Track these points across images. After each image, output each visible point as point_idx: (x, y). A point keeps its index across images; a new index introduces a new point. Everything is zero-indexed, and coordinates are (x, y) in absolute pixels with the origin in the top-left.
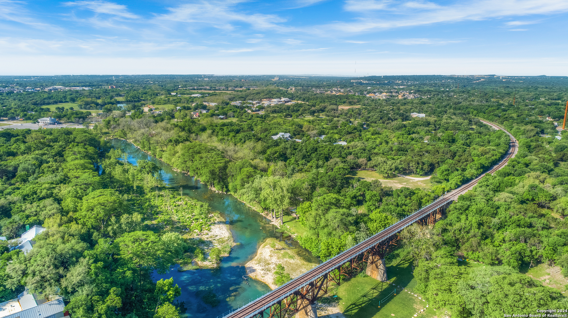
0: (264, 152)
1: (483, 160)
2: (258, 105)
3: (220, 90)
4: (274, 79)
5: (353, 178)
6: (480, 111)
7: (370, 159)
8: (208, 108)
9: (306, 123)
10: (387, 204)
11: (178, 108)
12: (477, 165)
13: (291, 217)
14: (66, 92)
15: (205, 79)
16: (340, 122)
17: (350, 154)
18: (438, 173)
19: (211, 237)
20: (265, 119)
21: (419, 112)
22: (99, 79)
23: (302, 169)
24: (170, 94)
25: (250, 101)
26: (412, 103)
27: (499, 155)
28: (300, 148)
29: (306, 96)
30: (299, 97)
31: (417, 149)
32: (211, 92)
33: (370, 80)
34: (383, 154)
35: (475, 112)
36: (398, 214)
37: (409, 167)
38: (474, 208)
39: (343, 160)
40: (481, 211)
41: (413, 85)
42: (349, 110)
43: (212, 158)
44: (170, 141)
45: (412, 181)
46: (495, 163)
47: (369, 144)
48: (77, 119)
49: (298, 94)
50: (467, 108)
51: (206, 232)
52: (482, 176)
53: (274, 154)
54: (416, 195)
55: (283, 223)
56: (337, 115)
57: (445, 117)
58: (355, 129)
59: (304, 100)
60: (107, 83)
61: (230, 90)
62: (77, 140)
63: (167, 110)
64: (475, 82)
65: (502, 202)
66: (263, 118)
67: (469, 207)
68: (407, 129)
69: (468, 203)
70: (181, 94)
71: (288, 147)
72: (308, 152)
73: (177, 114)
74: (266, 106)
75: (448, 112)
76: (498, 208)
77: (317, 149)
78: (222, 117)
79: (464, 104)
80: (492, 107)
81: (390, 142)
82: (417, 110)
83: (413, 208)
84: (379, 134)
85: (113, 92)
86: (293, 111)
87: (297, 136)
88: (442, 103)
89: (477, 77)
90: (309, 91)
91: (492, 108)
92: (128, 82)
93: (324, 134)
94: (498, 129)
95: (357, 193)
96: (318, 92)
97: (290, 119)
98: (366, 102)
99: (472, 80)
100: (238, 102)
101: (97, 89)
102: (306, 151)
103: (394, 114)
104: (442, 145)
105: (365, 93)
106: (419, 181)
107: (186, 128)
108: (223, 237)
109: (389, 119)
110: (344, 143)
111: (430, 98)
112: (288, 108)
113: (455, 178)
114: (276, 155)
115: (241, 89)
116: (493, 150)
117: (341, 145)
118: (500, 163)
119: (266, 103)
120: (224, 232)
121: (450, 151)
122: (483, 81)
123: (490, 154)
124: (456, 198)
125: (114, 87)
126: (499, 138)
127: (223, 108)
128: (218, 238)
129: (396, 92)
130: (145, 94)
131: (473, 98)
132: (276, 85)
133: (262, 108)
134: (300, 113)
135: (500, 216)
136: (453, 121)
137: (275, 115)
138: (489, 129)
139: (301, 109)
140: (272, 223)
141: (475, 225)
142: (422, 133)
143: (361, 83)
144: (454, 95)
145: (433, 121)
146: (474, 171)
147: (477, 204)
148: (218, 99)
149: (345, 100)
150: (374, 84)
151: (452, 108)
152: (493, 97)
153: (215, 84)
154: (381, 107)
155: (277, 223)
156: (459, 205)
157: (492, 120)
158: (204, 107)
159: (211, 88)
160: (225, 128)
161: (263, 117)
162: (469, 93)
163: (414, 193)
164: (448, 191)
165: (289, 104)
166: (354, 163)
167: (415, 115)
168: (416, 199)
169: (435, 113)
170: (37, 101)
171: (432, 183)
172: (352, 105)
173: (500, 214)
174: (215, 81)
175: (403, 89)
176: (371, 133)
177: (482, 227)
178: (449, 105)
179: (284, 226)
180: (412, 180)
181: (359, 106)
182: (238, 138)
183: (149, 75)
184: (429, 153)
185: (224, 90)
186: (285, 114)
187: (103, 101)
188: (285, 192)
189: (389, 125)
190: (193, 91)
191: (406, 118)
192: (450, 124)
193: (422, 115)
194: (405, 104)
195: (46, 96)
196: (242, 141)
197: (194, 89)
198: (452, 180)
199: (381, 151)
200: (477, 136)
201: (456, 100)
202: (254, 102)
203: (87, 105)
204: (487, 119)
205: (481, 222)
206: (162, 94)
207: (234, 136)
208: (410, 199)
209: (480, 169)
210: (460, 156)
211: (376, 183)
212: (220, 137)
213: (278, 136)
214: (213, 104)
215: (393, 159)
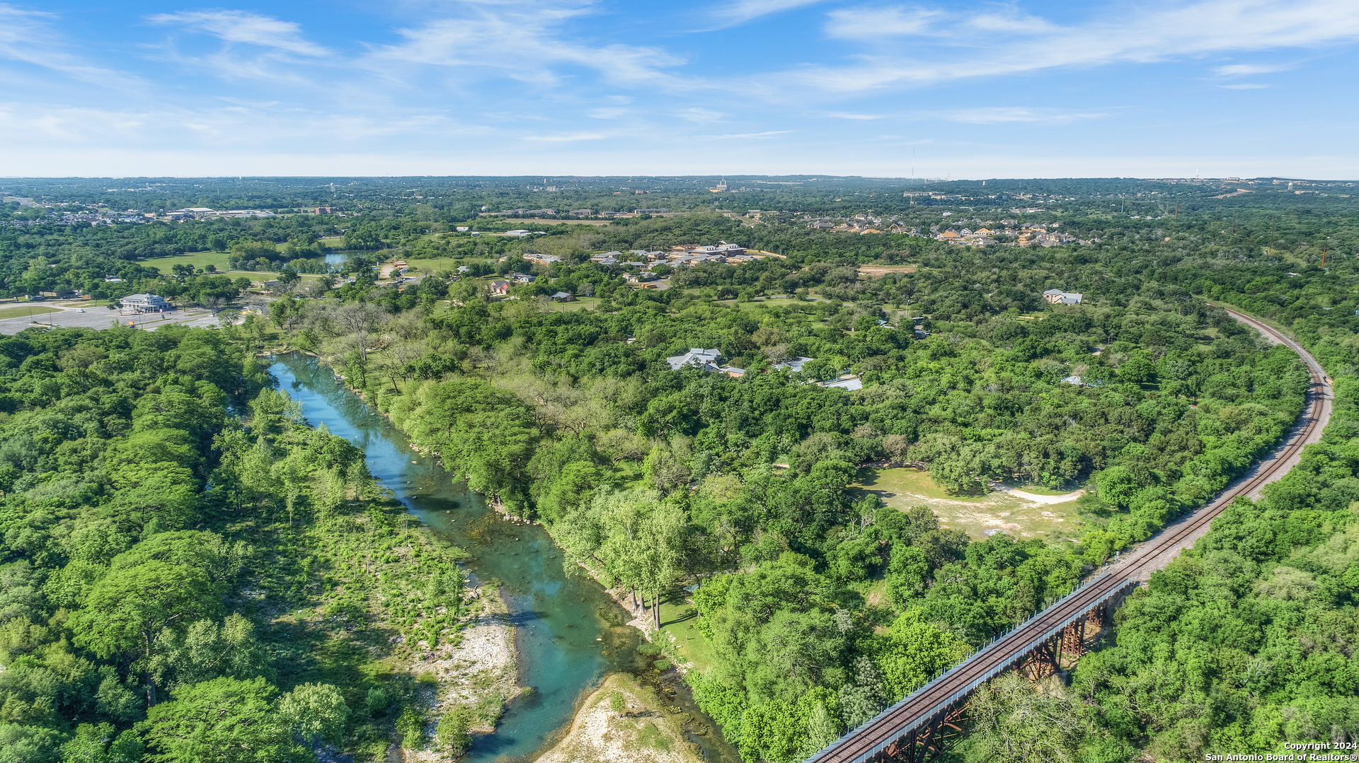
0: (639, 407)
1: (1229, 449)
2: (658, 262)
3: (579, 219)
4: (715, 187)
5: (863, 494)
6: (1229, 284)
7: (914, 438)
8: (534, 270)
9: (766, 319)
10: (944, 589)
11: (462, 269)
12: (1212, 465)
13: (681, 609)
14: (212, 224)
15: (550, 189)
16: (856, 317)
17: (866, 417)
18: (1100, 486)
19: (458, 667)
20: (668, 303)
21: (1066, 289)
22: (300, 188)
23: (733, 460)
24: (453, 229)
25: (640, 253)
26: (1052, 259)
27: (1276, 430)
28: (736, 394)
29: (783, 237)
30: (765, 239)
31: (1047, 408)
32: (554, 223)
33: (952, 192)
34: (953, 421)
35: (1216, 289)
36: (972, 626)
37: (1020, 465)
38: (1194, 617)
39: (841, 440)
40: (1214, 629)
41: (1061, 206)
42: (884, 280)
43: (497, 427)
44: (411, 369)
45: (1025, 506)
46: (1263, 453)
47: (920, 389)
48: (212, 299)
49: (765, 233)
50: (1195, 276)
51: (449, 647)
52: (1226, 495)
53: (665, 413)
54: (1030, 561)
55: (661, 626)
56: (851, 293)
57: (1134, 303)
58: (892, 338)
59: (776, 249)
60: (315, 199)
61: (603, 219)
62: (180, 366)
63: (434, 272)
64: (1220, 197)
65: (1277, 600)
66: (663, 301)
67: (1179, 611)
68: (1028, 342)
69: (1179, 600)
70: (480, 229)
71: (706, 394)
72: (755, 409)
73: (454, 287)
74: (676, 266)
75: (1144, 288)
76: (1269, 621)
77: (778, 401)
78: (562, 295)
79: (1188, 263)
80: (1263, 274)
81: (978, 383)
82: (1062, 282)
83: (1018, 604)
84: (952, 354)
85: (322, 223)
86: (743, 281)
87: (735, 359)
88: (1129, 260)
89: (1228, 184)
90: (793, 224)
91: (1264, 279)
92: (366, 197)
93: (806, 354)
94: (1277, 342)
95: (867, 544)
96: (817, 225)
97: (731, 303)
98: (932, 256)
99: (1213, 190)
100: (610, 254)
101: (286, 216)
102: (751, 407)
103: (1001, 293)
104: (1118, 397)
105: (934, 228)
106: (1046, 507)
107: (463, 330)
108: (491, 665)
109: (985, 308)
110: (853, 384)
111: (1100, 246)
112: (731, 273)
113: (1148, 505)
114: (669, 417)
115: (629, 216)
116: (1261, 414)
117: (845, 389)
118: (1278, 455)
119: (678, 257)
120: (496, 649)
121: (1140, 416)
122: (1244, 195)
123: (1251, 425)
124: (1144, 576)
125: (328, 209)
126: (1279, 372)
127: (569, 272)
128: (474, 670)
129: (1015, 227)
130: (395, 228)
131: (1212, 246)
132: (717, 203)
133: (665, 272)
134: (758, 285)
135: (1271, 650)
136: (1154, 317)
137: (696, 292)
138: (1251, 343)
139: (763, 276)
140: (632, 623)
141: (1195, 678)
142: (1069, 353)
143: (928, 201)
144: (1164, 236)
145: (1102, 317)
146: (1202, 482)
147: (1203, 604)
148: (562, 246)
149: (881, 248)
150: (962, 203)
151: (1156, 275)
152: (1266, 244)
153: (568, 202)
154: (968, 271)
155: (643, 623)
156: (1151, 602)
157: (1261, 313)
158: (526, 268)
159: (558, 212)
160: (560, 329)
161: (665, 297)
162: (1203, 229)
163: (1025, 556)
164: (1124, 549)
165: (738, 259)
166: (872, 448)
167: (1055, 297)
168: (1028, 575)
169: (1108, 290)
170: (136, 249)
171: (1081, 513)
172: (896, 263)
173: (1270, 642)
174: (572, 194)
175: (1033, 217)
176: (929, 352)
177: (1215, 681)
178: (1146, 267)
179: (661, 636)
180: (1028, 502)
181: (910, 269)
182: (587, 360)
183: (420, 178)
184: (1081, 419)
185: (587, 218)
186: (720, 288)
187: (289, 249)
188: (663, 548)
189: (982, 327)
190: (513, 221)
191: (1029, 306)
192: (1148, 326)
193: (1074, 297)
194: (1032, 262)
195: (160, 234)
196: (594, 371)
197: (516, 216)
198: (1138, 513)
199: (950, 410)
200: (1217, 366)
201: (1168, 254)
202: (651, 255)
203: (249, 260)
204: (1249, 308)
205: (1214, 666)
206: (435, 230)
207: (576, 356)
208: (1013, 573)
209: (1220, 475)
210: (1166, 432)
211: (924, 519)
212: (541, 358)
213: (687, 358)
214: (548, 260)
215: (979, 439)
